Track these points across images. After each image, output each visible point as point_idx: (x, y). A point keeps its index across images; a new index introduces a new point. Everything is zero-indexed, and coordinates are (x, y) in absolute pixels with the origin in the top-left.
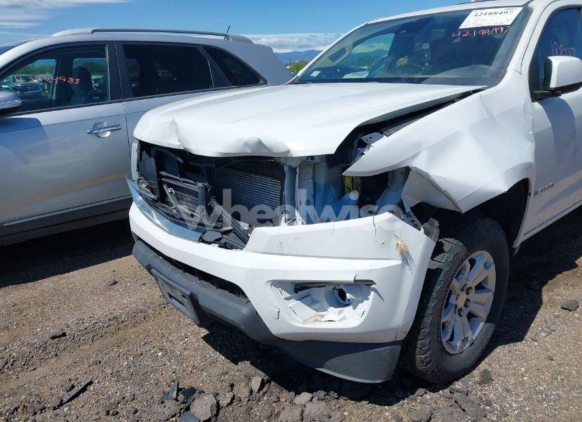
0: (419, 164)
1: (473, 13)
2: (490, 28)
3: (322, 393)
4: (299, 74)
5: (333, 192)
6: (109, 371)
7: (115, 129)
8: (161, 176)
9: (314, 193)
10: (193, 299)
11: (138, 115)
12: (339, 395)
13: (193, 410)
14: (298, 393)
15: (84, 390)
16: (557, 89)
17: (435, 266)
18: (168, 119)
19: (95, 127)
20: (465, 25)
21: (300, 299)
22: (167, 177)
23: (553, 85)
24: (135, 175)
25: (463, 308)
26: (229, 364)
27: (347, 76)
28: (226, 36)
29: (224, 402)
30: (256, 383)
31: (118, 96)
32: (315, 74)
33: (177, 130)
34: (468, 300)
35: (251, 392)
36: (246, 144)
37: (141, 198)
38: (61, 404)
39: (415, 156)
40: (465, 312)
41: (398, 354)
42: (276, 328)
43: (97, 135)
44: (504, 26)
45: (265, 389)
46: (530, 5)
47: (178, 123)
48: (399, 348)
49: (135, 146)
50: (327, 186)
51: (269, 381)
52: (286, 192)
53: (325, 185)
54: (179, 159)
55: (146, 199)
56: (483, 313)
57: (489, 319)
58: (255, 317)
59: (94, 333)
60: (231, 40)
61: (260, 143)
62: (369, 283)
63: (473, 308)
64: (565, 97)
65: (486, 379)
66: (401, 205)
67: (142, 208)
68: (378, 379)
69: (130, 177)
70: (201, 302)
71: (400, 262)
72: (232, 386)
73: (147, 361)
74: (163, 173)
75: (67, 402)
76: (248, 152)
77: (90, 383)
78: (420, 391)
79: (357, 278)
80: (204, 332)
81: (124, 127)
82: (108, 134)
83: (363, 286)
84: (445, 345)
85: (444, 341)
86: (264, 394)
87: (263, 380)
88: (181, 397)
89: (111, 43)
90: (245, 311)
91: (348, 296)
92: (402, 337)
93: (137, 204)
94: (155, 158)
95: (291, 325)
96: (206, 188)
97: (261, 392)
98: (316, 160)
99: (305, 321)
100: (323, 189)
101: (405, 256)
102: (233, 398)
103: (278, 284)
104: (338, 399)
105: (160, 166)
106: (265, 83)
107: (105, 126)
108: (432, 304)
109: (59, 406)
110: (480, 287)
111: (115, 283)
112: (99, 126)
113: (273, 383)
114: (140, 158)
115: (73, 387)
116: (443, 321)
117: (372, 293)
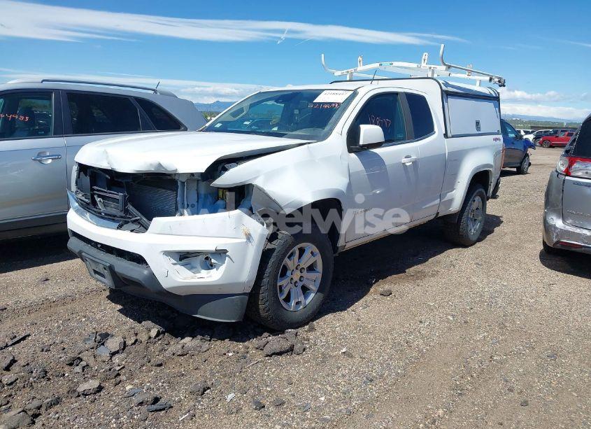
0: (258, 182)
1: (325, 92)
2: (331, 103)
3: (199, 337)
4: (207, 125)
5: (210, 199)
6: (44, 329)
7: (56, 157)
8: (94, 190)
9: (198, 199)
10: (111, 269)
11: (77, 148)
12: (211, 338)
13: (106, 345)
14: (183, 338)
15: (24, 338)
16: (364, 146)
17: (270, 246)
18: (102, 149)
19: (39, 155)
20: (318, 100)
21: (183, 265)
22: (98, 190)
23: (361, 143)
24: (74, 188)
25: (298, 281)
26: (136, 324)
27: (229, 129)
28: (155, 91)
29: (129, 342)
30: (153, 333)
31: (60, 132)
32: (218, 125)
33: (108, 157)
34: (301, 277)
35: (150, 338)
36: (151, 165)
37: (77, 204)
38: (7, 346)
39: (255, 178)
40: (300, 284)
41: (246, 302)
42: (166, 284)
43: (40, 161)
44: (338, 103)
45: (160, 337)
46: (358, 90)
47: (108, 151)
48: (247, 297)
49: (75, 168)
50: (206, 196)
51: (163, 333)
52: (178, 198)
53: (205, 195)
54: (107, 176)
55: (81, 205)
56: (314, 287)
57: (320, 290)
58: (152, 276)
59: (31, 308)
60: (159, 94)
61: (160, 165)
62: (225, 252)
63: (305, 282)
64: (377, 151)
65: (312, 329)
66: (251, 209)
67: (77, 211)
68: (234, 319)
69: (70, 189)
70: (116, 270)
71: (245, 240)
72: (137, 334)
73: (73, 324)
74: (95, 187)
75: (11, 345)
76: (152, 169)
77: (29, 335)
78: (266, 334)
79: (218, 248)
80: (119, 307)
81: (64, 157)
82: (50, 161)
83: (221, 254)
84: (283, 303)
85: (281, 298)
86: (159, 340)
87: (159, 331)
88: (98, 338)
89: (57, 91)
90: (146, 272)
91: (213, 261)
92: (249, 290)
93: (74, 208)
94: (90, 176)
95: (176, 281)
96: (125, 196)
97: (157, 338)
98: (196, 177)
99: (185, 279)
100: (203, 196)
101: (249, 237)
102: (136, 340)
103: (167, 253)
104: (210, 341)
105: (93, 182)
106: (186, 129)
107: (48, 154)
108: (268, 270)
109: (5, 347)
110: (311, 268)
111: (47, 280)
112: (42, 155)
113: (166, 334)
114: (78, 176)
115: (15, 337)
116: (279, 284)
117: (227, 258)
